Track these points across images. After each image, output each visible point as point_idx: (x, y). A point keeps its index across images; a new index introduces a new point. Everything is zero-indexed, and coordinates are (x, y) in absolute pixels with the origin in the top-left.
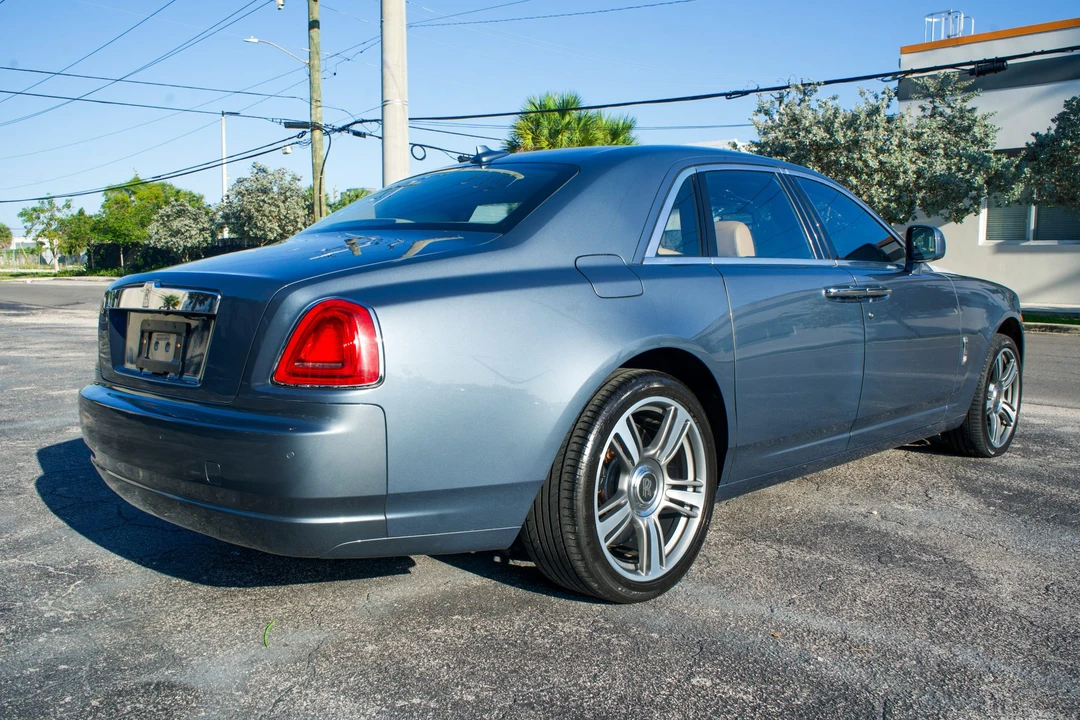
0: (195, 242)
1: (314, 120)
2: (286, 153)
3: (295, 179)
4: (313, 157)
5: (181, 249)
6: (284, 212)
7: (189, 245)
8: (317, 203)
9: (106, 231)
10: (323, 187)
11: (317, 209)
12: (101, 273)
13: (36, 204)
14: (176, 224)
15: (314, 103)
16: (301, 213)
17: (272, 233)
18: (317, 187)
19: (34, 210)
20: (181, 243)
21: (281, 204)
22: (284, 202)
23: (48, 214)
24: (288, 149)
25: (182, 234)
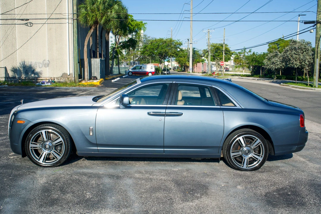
0: (279, 66)
1: (318, 19)
2: (311, 32)
3: (309, 43)
4: (316, 34)
5: (274, 69)
6: (302, 57)
7: (277, 68)
8: (316, 53)
9: (256, 61)
10: (319, 46)
11: (316, 55)
12: (254, 76)
13: (240, 51)
14: (273, 60)
15: (318, 13)
16: (308, 57)
17: (297, 65)
18: (317, 47)
19: (239, 53)
20: (274, 67)
21: (301, 54)
22: (302, 53)
23: (243, 55)
24: (312, 31)
25: (275, 63)
